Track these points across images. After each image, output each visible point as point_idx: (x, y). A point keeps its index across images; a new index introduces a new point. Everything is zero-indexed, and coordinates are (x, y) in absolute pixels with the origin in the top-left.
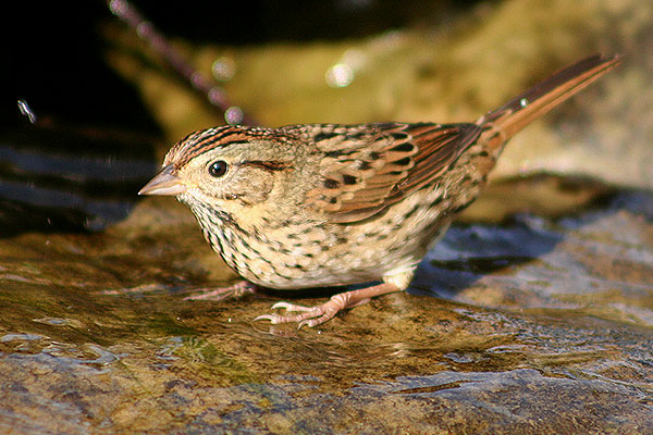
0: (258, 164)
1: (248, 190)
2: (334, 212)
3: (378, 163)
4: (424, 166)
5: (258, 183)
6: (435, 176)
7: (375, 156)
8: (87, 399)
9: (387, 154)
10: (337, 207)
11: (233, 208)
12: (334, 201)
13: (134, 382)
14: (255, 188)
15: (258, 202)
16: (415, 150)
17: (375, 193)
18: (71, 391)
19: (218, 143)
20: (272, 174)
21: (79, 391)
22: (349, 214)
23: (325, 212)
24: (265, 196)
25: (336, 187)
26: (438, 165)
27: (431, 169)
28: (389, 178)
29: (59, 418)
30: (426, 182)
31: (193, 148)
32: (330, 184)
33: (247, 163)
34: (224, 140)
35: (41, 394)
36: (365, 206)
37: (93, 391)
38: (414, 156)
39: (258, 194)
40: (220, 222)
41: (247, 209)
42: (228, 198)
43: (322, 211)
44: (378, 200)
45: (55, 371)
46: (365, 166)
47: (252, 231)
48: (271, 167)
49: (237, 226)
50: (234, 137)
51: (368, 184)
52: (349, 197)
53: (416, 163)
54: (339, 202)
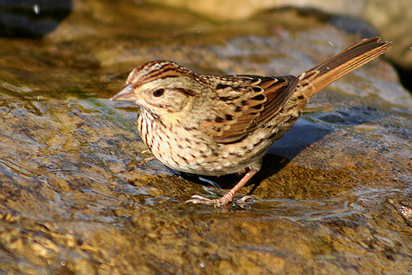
0: (181, 90)
1: (173, 104)
2: (219, 137)
3: (246, 108)
4: (269, 108)
5: (178, 100)
6: (274, 114)
7: (244, 103)
8: (33, 132)
9: (250, 101)
10: (220, 134)
11: (162, 112)
12: (219, 130)
13: (59, 123)
14: (177, 104)
15: (177, 111)
16: (265, 100)
17: (242, 126)
18: (24, 128)
19: (160, 76)
20: (188, 97)
21: (28, 128)
22: (226, 138)
23: (214, 137)
24: (181, 109)
25: (222, 122)
26: (276, 107)
27: (273, 109)
28: (250, 116)
29: (17, 143)
30: (270, 118)
31: (145, 77)
32: (219, 120)
33: (175, 89)
34: (164, 74)
35: (7, 129)
36: (236, 134)
37: (36, 127)
38: (264, 103)
39: (178, 107)
40: (152, 118)
41: (170, 114)
42: (161, 107)
43: (212, 136)
44: (243, 130)
45: (15, 117)
46: (238, 109)
47: (169, 126)
48: (188, 93)
49: (161, 122)
50: (170, 73)
51: (238, 120)
52: (228, 128)
53: (265, 106)
54: (222, 131)
